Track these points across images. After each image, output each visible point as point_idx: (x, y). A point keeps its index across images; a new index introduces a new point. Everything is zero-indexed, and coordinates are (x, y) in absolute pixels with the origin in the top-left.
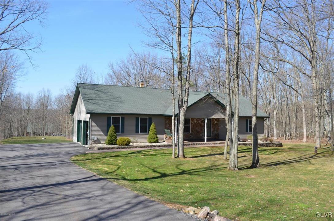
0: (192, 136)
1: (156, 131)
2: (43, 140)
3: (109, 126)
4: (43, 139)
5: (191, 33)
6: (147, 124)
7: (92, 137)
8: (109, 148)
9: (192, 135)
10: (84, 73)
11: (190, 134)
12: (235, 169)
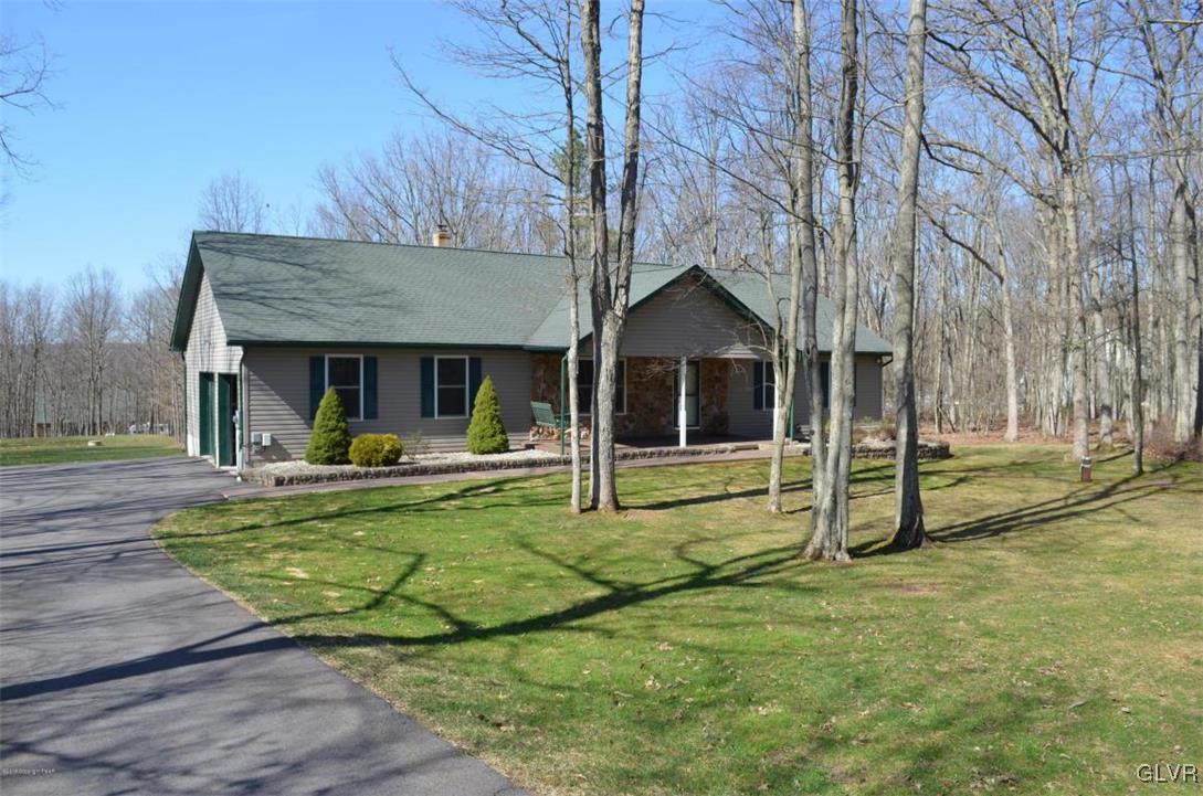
0: (631, 426)
1: (498, 407)
2: (92, 449)
3: (316, 393)
4: (91, 444)
5: (641, 13)
6: (464, 383)
7: (253, 434)
8: (318, 479)
9: (630, 422)
10: (231, 205)
11: (624, 418)
12: (838, 556)
